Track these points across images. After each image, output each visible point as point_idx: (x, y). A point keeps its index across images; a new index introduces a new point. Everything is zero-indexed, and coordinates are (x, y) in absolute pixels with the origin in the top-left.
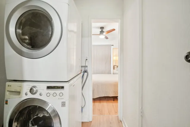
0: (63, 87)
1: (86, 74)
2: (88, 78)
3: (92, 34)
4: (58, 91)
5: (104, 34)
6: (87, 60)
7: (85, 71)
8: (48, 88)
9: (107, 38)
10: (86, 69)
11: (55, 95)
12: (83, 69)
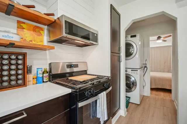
0: (137, 71)
1: (146, 68)
2: (147, 71)
3: (150, 40)
4: (136, 72)
5: (162, 39)
6: (146, 60)
7: (145, 67)
8: (132, 70)
9: (165, 41)
10: (146, 65)
11: (134, 73)
12: (144, 66)
